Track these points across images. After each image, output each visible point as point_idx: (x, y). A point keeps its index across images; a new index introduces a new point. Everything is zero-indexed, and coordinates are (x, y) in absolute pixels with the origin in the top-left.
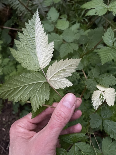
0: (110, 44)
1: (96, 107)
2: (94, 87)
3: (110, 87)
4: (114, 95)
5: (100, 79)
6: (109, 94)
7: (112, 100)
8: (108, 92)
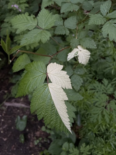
0: (104, 13)
1: (69, 59)
2: (76, 45)
3: (87, 49)
4: (88, 58)
5: (83, 40)
6: (83, 54)
7: (84, 59)
8: (84, 52)
